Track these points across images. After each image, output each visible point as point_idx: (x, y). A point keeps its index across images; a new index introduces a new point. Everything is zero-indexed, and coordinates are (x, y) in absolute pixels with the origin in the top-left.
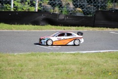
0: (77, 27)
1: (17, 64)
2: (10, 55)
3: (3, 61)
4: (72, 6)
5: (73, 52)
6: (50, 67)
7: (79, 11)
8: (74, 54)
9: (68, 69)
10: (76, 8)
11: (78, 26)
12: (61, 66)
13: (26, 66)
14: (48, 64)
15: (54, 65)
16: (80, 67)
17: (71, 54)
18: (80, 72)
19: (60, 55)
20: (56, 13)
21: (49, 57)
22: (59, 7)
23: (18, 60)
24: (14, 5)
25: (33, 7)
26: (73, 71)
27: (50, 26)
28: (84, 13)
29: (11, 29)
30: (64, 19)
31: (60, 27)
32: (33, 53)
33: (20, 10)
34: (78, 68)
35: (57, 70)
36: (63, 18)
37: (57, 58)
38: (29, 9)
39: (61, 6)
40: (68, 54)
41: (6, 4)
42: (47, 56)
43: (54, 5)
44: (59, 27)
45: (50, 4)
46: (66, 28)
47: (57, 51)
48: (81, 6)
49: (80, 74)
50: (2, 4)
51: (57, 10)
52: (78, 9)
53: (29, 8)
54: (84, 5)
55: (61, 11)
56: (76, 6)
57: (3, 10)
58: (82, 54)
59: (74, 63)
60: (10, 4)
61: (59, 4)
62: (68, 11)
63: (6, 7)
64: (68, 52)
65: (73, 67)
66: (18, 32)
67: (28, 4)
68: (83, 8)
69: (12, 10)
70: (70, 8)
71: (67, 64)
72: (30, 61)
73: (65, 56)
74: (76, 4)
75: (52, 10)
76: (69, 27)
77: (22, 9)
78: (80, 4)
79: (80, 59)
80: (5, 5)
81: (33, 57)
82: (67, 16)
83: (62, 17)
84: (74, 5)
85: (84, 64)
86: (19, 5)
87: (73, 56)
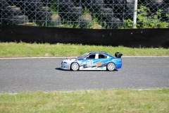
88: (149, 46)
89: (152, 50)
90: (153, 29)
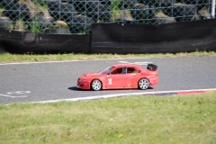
0: (59, 55)
4: (47, 17)
5: (53, 101)
6: (12, 130)
7: (62, 26)
8: (55, 105)
9: (44, 131)
10: (56, 19)
11: (62, 53)
12: (32, 128)
14: (7, 125)
15: (19, 125)
16: (67, 126)
17: (49, 104)
18: (67, 135)
19: (29, 107)
20: (20, 30)
21: (8, 112)
22: (24, 20)
26: (55, 134)
27: (8, 55)
28: (71, 29)
30: (34, 42)
31: (28, 56)
34: (63, 129)
35: (23, 135)
36: (33, 39)
37: (23, 113)
39: (28, 17)
40: (44, 104)
42: (4, 111)
43: (14, 16)
44: (25, 56)
45: (7, 15)
46: (38, 57)
47: (24, 100)
48: (65, 17)
49: (68, 140)
51: (20, 26)
52: (60, 22)
54: (69, 15)
55: (29, 28)
56: (55, 17)
58: (70, 104)
59: (55, 122)
61: (24, 14)
62: (42, 27)
64: (44, 102)
65: (55, 128)
68: (68, 21)
70: (44, 21)
71: (43, 123)
73: (38, 108)
74: (55, 14)
75: (12, 27)
76: (46, 56)
78: (62, 14)
79: (67, 112)
82: (39, 35)
83: (30, 38)
84: (52, 15)
85: (74, 121)
87: (54, 108)
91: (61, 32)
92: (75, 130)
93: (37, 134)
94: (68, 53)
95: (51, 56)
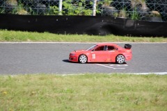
0: (152, 38)
1: (66, 89)
2: (56, 77)
3: (46, 85)
4: (145, 8)
5: (145, 74)
6: (112, 94)
7: (156, 15)
8: (146, 76)
9: (137, 97)
10: (151, 10)
11: (154, 37)
12: (128, 93)
13: (77, 92)
14: (109, 90)
15: (118, 91)
16: (155, 94)
17: (142, 76)
18: (155, 102)
19: (126, 77)
20: (122, 17)
21: (110, 80)
22: (127, 10)
23: (66, 84)
24: (63, 6)
25: (89, 10)
26: (145, 100)
27: (112, 36)
28: (163, 18)
29: (58, 41)
30: (133, 27)
31: (128, 38)
32: (89, 73)
33: (71, 14)
34: (152, 96)
35: (122, 98)
36: (132, 24)
37: (121, 81)
38: (83, 13)
39: (129, 7)
40: (138, 76)
41: (53, 6)
42: (107, 79)
43: (119, 6)
44: (125, 38)
45: (114, 6)
46: (135, 38)
47: (122, 71)
48: (159, 8)
49: (155, 105)
50: (47, 5)
51: (123, 14)
52: (154, 12)
53: (84, 11)
54: (162, 6)
55: (130, 16)
56: (151, 8)
57: (48, 14)
58: (158, 76)
59: (146, 90)
60: (58, 6)
61: (127, 5)
62: (139, 15)
63: (53, 10)
64: (138, 74)
65: (145, 95)
66: (68, 45)
67: (83, 5)
68: (160, 11)
69: (61, 14)
70: (142, 11)
71: (136, 90)
72: (84, 85)
73: (133, 78)
74: (151, 5)
75: (117, 14)
76: (141, 38)
77: (75, 12)
78: (156, 6)
79: (155, 82)
80: (51, 7)
81: (87, 80)
82: (137, 22)
83: (130, 24)
84: (148, 6)
85: (161, 90)
86: (70, 7)
87: (145, 79)
88: (73, 33)
89: (76, 36)
90: (78, 16)
91: (154, 20)
92: (161, 97)
93: (132, 98)
94: (159, 36)
95: (145, 38)
